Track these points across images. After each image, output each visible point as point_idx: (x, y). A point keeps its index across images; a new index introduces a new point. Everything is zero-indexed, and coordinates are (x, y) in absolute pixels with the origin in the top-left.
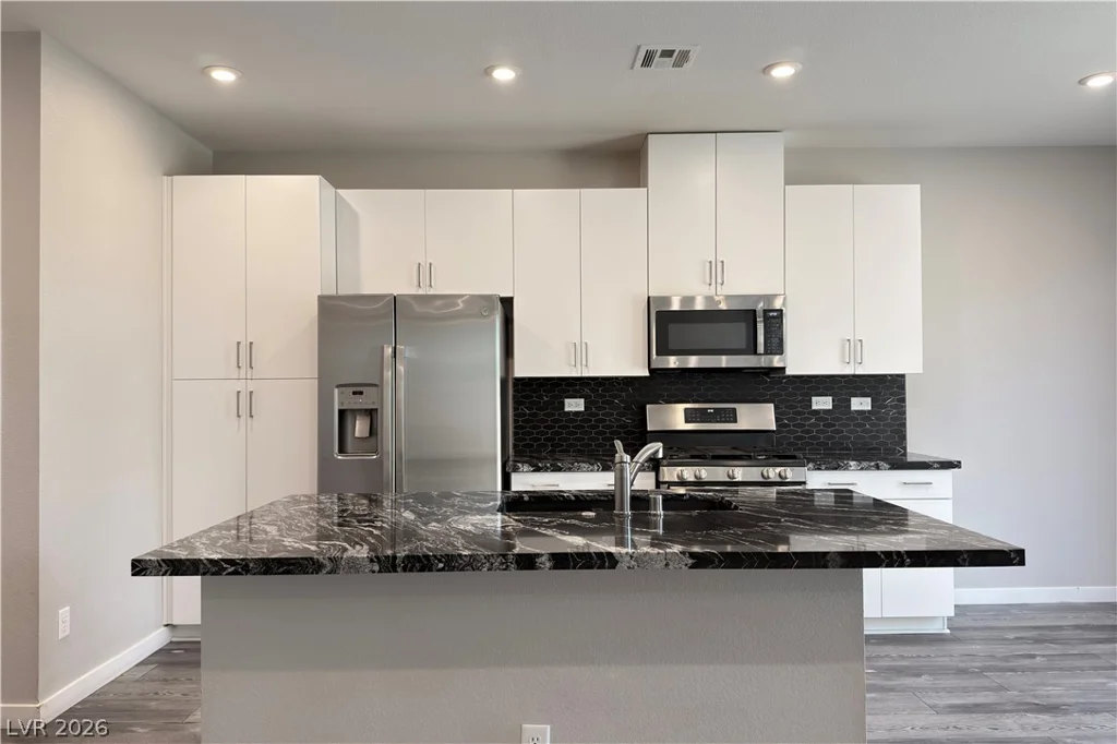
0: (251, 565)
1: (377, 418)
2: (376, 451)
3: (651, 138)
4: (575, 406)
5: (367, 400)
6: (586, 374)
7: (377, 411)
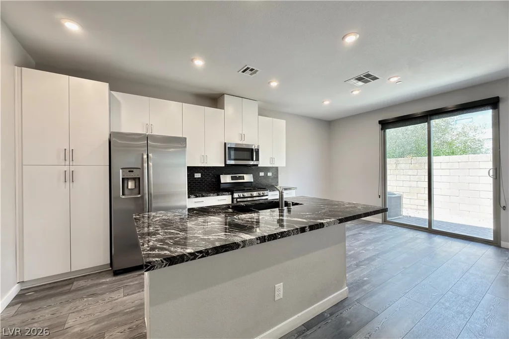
0: (210, 251)
1: (138, 181)
2: (139, 194)
3: (225, 95)
4: (198, 176)
5: (135, 174)
6: (206, 165)
7: (139, 178)
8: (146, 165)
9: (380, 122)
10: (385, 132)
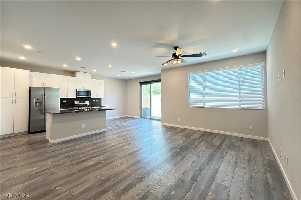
1: (41, 103)
2: (41, 107)
3: (77, 72)
4: (64, 101)
5: (40, 101)
6: (68, 98)
7: (41, 102)
8: (44, 97)
9: (140, 83)
10: (141, 86)
